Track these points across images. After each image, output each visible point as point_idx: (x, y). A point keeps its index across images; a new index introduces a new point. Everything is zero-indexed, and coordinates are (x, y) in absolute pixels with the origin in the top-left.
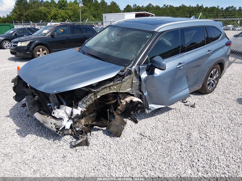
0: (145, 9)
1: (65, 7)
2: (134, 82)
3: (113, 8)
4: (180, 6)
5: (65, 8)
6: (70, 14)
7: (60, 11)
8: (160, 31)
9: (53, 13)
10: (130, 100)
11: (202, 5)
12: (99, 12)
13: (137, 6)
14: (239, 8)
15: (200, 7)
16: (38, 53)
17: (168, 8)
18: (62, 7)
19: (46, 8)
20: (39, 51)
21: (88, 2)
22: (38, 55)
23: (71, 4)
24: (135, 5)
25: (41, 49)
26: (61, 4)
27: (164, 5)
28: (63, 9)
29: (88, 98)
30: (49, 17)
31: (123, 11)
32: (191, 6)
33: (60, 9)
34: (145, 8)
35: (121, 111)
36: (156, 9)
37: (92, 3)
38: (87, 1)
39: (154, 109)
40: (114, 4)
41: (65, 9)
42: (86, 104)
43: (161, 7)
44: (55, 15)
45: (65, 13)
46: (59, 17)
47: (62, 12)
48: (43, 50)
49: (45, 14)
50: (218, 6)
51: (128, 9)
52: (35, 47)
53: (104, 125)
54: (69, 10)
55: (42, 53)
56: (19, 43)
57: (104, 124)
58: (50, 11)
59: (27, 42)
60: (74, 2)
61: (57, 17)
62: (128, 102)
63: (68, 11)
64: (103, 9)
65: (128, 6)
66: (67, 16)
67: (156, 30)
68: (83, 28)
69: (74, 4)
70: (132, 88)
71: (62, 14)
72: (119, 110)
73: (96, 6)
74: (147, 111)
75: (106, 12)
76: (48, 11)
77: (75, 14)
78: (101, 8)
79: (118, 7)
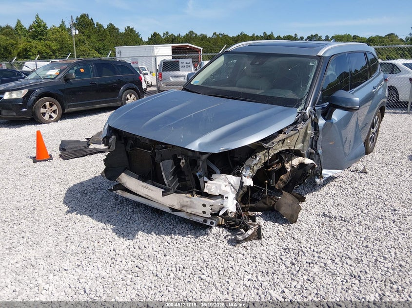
0: (184, 40)
1: (43, 35)
2: (309, 132)
3: (129, 37)
4: (239, 35)
5: (45, 37)
6: (54, 48)
7: (34, 43)
8: (327, 55)
9: (21, 46)
10: (298, 164)
11: (272, 33)
12: (105, 43)
13: (170, 34)
14: (326, 37)
15: (269, 36)
16: (42, 110)
17: (221, 38)
18: (37, 36)
19: (8, 38)
20: (45, 107)
21: (85, 27)
22: (42, 113)
23: (54, 31)
24: (167, 33)
25: (47, 104)
26: (37, 32)
27: (215, 34)
28: (40, 39)
29: (258, 159)
30: (15, 52)
31: (147, 42)
32: (255, 35)
33: (34, 39)
34: (184, 37)
35: (284, 182)
36: (202, 39)
37: (92, 28)
38: (83, 26)
39: (327, 176)
40: (130, 31)
41: (45, 39)
42: (251, 170)
43: (208, 37)
44: (25, 50)
45: (45, 47)
46: (33, 53)
47: (39, 45)
48: (51, 105)
49: (6, 48)
50: (296, 35)
51: (155, 39)
52: (38, 99)
53: (266, 206)
54: (51, 41)
55: (49, 110)
56: (7, 93)
57: (266, 204)
58: (15, 42)
59: (23, 91)
60: (60, 27)
61: (29, 53)
62: (295, 167)
63: (50, 43)
64: (113, 38)
65: (155, 35)
66: (48, 51)
67: (321, 53)
68: (117, 66)
69: (60, 30)
70: (303, 144)
71: (40, 47)
72: (281, 180)
73: (100, 33)
74: (318, 181)
75: (118, 44)
76: (12, 42)
77: (62, 48)
78: (108, 37)
79: (138, 35)
